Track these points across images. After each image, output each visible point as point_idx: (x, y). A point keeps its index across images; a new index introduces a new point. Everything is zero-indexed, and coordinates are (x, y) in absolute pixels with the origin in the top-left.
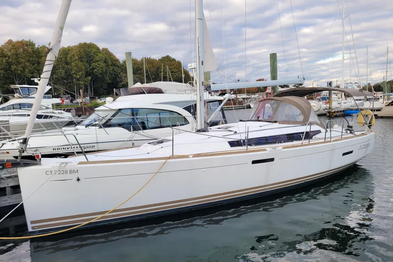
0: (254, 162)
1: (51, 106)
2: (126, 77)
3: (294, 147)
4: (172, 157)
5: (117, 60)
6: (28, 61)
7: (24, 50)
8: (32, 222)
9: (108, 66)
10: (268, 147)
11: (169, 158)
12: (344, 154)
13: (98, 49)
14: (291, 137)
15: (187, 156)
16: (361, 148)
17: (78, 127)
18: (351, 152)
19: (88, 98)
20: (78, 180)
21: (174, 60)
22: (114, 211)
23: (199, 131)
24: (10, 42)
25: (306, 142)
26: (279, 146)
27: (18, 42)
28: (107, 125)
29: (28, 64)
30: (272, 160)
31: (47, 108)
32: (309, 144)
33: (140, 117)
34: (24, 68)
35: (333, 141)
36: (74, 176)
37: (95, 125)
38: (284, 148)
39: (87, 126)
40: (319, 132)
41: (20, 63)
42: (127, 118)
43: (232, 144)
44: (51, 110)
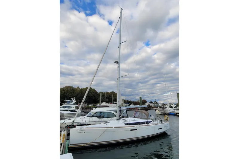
0: (131, 130)
1: (75, 107)
2: (99, 98)
3: (143, 126)
4: (109, 127)
5: (97, 92)
6: (70, 92)
7: (70, 89)
8: (71, 145)
9: (94, 94)
10: (135, 126)
11: (108, 128)
12: (159, 129)
13: (92, 89)
14: (143, 123)
15: (112, 127)
16: (165, 127)
17: (84, 116)
18: (161, 128)
19: (86, 104)
20: (84, 133)
21: (115, 93)
22: (91, 143)
23: (117, 120)
24: (66, 86)
25: (146, 125)
26: (139, 126)
28: (93, 116)
29: (70, 93)
30: (136, 130)
31: (74, 108)
32: (147, 125)
33: (102, 114)
34: (69, 94)
36: (83, 132)
37: (90, 116)
39: (87, 116)
40: (151, 122)
42: (98, 114)
43: (126, 124)
44: (75, 108)
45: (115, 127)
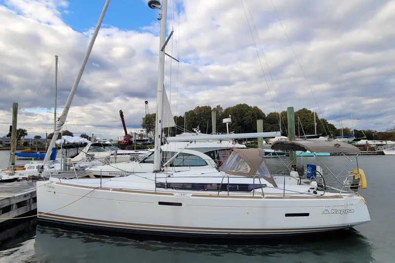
0: (160, 203)
3: (210, 196)
4: (100, 188)
7: (205, 111)
11: (97, 188)
15: (108, 189)
20: (55, 193)
24: (198, 107)
27: (202, 107)
28: (144, 161)
30: (180, 204)
32: (229, 197)
35: (265, 198)
36: (53, 190)
38: (192, 196)
40: (264, 186)
41: (201, 119)
45: (114, 190)
